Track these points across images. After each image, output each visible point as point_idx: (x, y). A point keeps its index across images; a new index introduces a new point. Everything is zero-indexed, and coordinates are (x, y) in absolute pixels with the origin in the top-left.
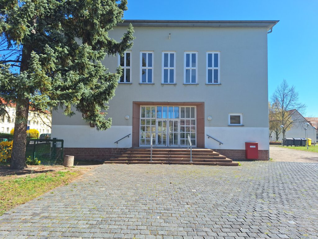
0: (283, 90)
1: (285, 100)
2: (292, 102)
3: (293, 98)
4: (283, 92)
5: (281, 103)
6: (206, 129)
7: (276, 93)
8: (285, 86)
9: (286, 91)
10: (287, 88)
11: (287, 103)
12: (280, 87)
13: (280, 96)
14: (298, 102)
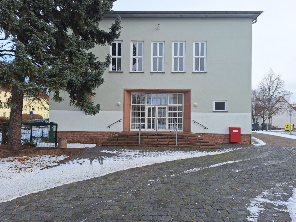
0: (270, 78)
1: (271, 87)
2: (278, 89)
3: (279, 85)
4: (270, 80)
5: (268, 90)
6: (192, 114)
7: (263, 81)
8: (272, 74)
9: (272, 79)
10: (273, 76)
11: (273, 91)
12: (266, 75)
13: (267, 84)
14: (283, 90)
